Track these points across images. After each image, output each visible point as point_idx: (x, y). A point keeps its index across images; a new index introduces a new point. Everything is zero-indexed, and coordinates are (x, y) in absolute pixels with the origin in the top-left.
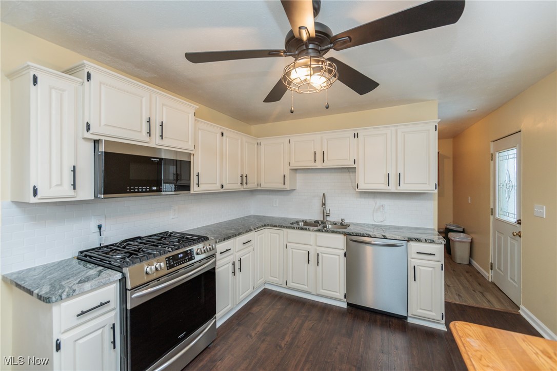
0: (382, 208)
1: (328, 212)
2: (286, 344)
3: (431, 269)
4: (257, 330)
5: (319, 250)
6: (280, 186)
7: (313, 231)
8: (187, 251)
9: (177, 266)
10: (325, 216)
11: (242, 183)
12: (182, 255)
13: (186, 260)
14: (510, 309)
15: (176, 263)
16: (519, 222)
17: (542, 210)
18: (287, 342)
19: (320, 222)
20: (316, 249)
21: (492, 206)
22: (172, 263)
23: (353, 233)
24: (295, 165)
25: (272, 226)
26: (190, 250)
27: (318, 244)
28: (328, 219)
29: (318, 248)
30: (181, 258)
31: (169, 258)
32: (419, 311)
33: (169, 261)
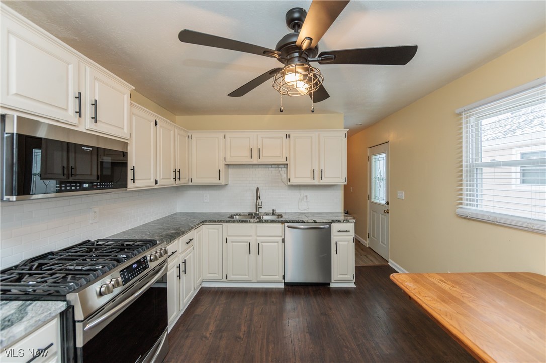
0: (305, 198)
1: (260, 205)
2: (244, 334)
3: (346, 243)
4: (210, 330)
5: (260, 239)
6: (215, 181)
7: (254, 223)
8: (140, 259)
9: (132, 278)
10: (258, 208)
11: (175, 178)
12: (135, 266)
13: (141, 269)
14: (384, 263)
15: (131, 276)
16: (387, 203)
17: (401, 195)
18: (245, 332)
19: (254, 215)
20: (257, 240)
21: (368, 194)
22: (127, 277)
23: (290, 221)
24: (230, 160)
25: (210, 222)
26: (143, 258)
27: (258, 235)
28: (261, 210)
29: (258, 238)
30: (136, 268)
31: (122, 270)
32: (339, 276)
33: (124, 275)
